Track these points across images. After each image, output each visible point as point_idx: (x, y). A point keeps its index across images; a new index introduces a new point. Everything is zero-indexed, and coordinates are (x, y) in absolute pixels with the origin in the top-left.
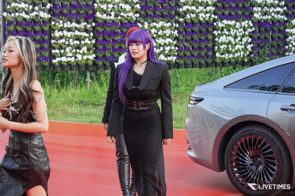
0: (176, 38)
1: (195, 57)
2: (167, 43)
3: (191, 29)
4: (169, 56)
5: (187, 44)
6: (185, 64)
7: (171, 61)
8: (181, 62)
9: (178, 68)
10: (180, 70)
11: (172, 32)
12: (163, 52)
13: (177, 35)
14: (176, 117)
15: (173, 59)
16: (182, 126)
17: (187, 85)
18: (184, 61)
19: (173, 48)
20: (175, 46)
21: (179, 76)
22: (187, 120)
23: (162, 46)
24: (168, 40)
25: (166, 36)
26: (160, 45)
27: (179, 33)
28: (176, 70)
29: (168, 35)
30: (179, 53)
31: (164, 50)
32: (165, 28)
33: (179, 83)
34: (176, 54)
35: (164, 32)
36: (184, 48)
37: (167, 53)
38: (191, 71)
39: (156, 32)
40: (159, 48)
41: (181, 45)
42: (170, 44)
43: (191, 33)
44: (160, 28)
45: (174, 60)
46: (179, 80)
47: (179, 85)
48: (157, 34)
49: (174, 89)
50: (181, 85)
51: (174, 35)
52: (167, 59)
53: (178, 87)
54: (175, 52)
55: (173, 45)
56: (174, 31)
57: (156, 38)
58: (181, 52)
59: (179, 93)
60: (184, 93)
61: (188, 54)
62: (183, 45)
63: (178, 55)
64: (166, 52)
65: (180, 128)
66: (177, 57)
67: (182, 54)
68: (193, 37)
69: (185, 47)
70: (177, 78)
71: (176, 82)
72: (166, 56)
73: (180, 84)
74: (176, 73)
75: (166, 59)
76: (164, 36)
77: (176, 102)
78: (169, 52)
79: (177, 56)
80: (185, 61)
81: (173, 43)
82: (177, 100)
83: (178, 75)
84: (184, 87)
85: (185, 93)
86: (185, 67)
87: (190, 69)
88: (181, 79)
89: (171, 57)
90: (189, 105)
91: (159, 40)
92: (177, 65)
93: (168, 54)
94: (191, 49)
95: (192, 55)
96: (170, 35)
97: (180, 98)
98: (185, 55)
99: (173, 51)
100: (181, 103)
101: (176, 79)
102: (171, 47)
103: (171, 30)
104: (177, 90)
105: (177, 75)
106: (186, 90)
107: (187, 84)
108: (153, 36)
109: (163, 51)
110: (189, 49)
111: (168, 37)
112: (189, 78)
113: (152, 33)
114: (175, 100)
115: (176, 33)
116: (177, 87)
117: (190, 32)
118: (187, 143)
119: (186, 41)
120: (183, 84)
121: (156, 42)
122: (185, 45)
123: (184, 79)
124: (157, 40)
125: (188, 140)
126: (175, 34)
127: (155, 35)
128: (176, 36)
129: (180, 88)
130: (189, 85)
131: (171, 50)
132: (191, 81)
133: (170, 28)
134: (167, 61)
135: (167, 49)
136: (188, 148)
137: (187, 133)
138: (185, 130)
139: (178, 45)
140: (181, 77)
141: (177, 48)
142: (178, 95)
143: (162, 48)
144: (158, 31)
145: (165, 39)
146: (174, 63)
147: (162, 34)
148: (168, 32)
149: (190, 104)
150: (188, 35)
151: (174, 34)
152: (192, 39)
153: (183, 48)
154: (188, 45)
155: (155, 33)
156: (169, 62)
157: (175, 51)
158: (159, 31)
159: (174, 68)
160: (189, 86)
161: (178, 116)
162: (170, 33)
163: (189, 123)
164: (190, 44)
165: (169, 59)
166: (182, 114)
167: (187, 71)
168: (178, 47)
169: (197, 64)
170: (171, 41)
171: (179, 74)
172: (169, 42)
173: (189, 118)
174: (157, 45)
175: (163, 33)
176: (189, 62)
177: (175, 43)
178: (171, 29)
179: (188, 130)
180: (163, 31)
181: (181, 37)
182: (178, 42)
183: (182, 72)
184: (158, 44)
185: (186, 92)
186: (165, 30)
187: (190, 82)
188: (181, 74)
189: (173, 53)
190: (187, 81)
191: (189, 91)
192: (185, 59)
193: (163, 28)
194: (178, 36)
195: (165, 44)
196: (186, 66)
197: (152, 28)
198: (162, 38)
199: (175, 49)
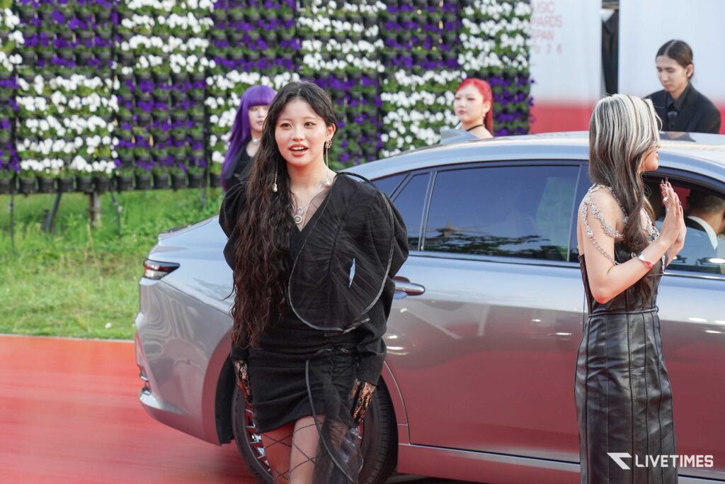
0: (114, 116)
1: (162, 163)
2: (93, 129)
3: (151, 94)
4: (98, 160)
5: (140, 131)
6: (138, 179)
7: (103, 173)
8: (128, 174)
9: (119, 189)
10: (126, 194)
11: (105, 101)
12: (82, 151)
13: (116, 108)
14: (115, 312)
15: (106, 168)
16: (129, 334)
17: (142, 233)
18: (135, 172)
19: (107, 140)
20: (113, 135)
21: (123, 210)
22: (140, 319)
23: (80, 136)
24: (95, 122)
25: (88, 112)
26: (75, 133)
27: (122, 103)
28: (115, 194)
29: (93, 109)
30: (123, 152)
31: (85, 146)
32: (87, 90)
33: (123, 226)
34: (115, 155)
35: (85, 101)
36: (133, 141)
37: (92, 154)
38: (153, 198)
39: (64, 100)
40: (73, 141)
41: (127, 133)
42: (99, 131)
43: (152, 103)
44: (73, 92)
45: (109, 171)
46: (122, 220)
47: (122, 232)
48: (66, 105)
49: (111, 243)
50: (129, 231)
51: (110, 110)
52: (93, 168)
53: (121, 236)
54: (111, 151)
55: (105, 133)
56: (109, 98)
57: (64, 115)
58: (127, 151)
59: (122, 251)
60: (135, 252)
61: (144, 154)
62: (132, 132)
63: (119, 158)
64: (90, 151)
65: (125, 338)
66: (116, 164)
67: (129, 155)
68: (156, 113)
69: (137, 138)
70: (118, 215)
71: (115, 226)
72: (90, 160)
73: (125, 230)
74: (116, 204)
75: (89, 168)
76: (84, 112)
77: (115, 273)
78: (97, 151)
79: (118, 161)
80: (138, 173)
81: (106, 129)
82: (117, 270)
83: (120, 208)
84: (134, 236)
85: (138, 251)
86: (138, 188)
87: (149, 193)
88: (127, 218)
89: (103, 163)
90: (144, 282)
91: (71, 119)
92: (117, 183)
93: (95, 156)
94: (151, 142)
95: (155, 158)
96: (98, 108)
97: (126, 264)
98: (137, 158)
99: (108, 149)
100: (128, 277)
101: (115, 218)
102: (102, 138)
103: (101, 97)
104: (118, 244)
105: (117, 207)
106: (141, 244)
107: (143, 229)
108: (57, 111)
109: (81, 148)
110: (146, 144)
111: (93, 113)
112: (148, 214)
113: (53, 104)
114: (113, 268)
115: (113, 103)
116: (117, 237)
117: (147, 102)
118: (141, 375)
119: (140, 122)
120: (133, 230)
121: (63, 125)
122: (136, 133)
123: (135, 217)
124: (66, 121)
125: (142, 368)
126: (112, 107)
127: (61, 110)
128: (114, 111)
129: (126, 239)
130: (148, 231)
131: (101, 146)
132: (152, 221)
133: (99, 92)
134: (94, 173)
135: (93, 142)
136: (143, 386)
137: (139, 350)
138: (135, 343)
139: (118, 133)
140: (127, 212)
141: (116, 141)
142: (121, 256)
143: (79, 142)
144: (69, 99)
145: (87, 119)
146: (110, 176)
147: (79, 107)
148: (93, 101)
149: (146, 277)
150: (144, 109)
151: (108, 106)
152: (155, 118)
153: (130, 141)
154: (144, 132)
155: (61, 104)
156: (98, 176)
157: (112, 147)
158: (72, 98)
159: (110, 190)
160: (147, 235)
161: (119, 309)
162: (98, 104)
163: (144, 327)
164: (149, 131)
165: (98, 166)
166: (131, 304)
167: (142, 197)
168: (120, 138)
169: (166, 181)
170: (102, 124)
171: (123, 204)
172: (98, 127)
173: (143, 313)
174: (66, 133)
175: (81, 103)
176: (147, 175)
177: (111, 127)
178: (102, 94)
179: (143, 344)
180: (81, 97)
181: (127, 114)
182: (119, 126)
183: (131, 200)
184: (70, 131)
185: (140, 248)
186: (86, 97)
187: (150, 224)
188: (126, 204)
189: (106, 153)
190: (142, 221)
191: (146, 247)
192: (137, 168)
193: (80, 92)
194: (120, 111)
195: (87, 132)
196: (140, 184)
197: (53, 91)
198: (81, 116)
199: (112, 143)
